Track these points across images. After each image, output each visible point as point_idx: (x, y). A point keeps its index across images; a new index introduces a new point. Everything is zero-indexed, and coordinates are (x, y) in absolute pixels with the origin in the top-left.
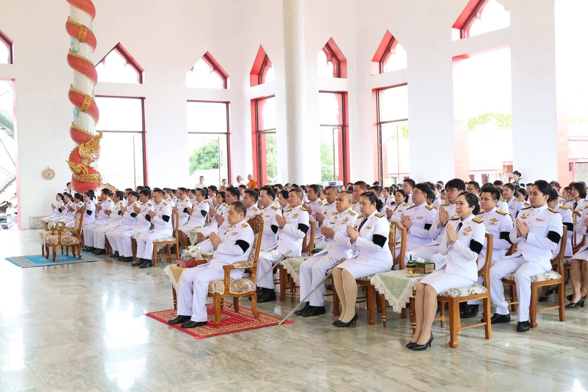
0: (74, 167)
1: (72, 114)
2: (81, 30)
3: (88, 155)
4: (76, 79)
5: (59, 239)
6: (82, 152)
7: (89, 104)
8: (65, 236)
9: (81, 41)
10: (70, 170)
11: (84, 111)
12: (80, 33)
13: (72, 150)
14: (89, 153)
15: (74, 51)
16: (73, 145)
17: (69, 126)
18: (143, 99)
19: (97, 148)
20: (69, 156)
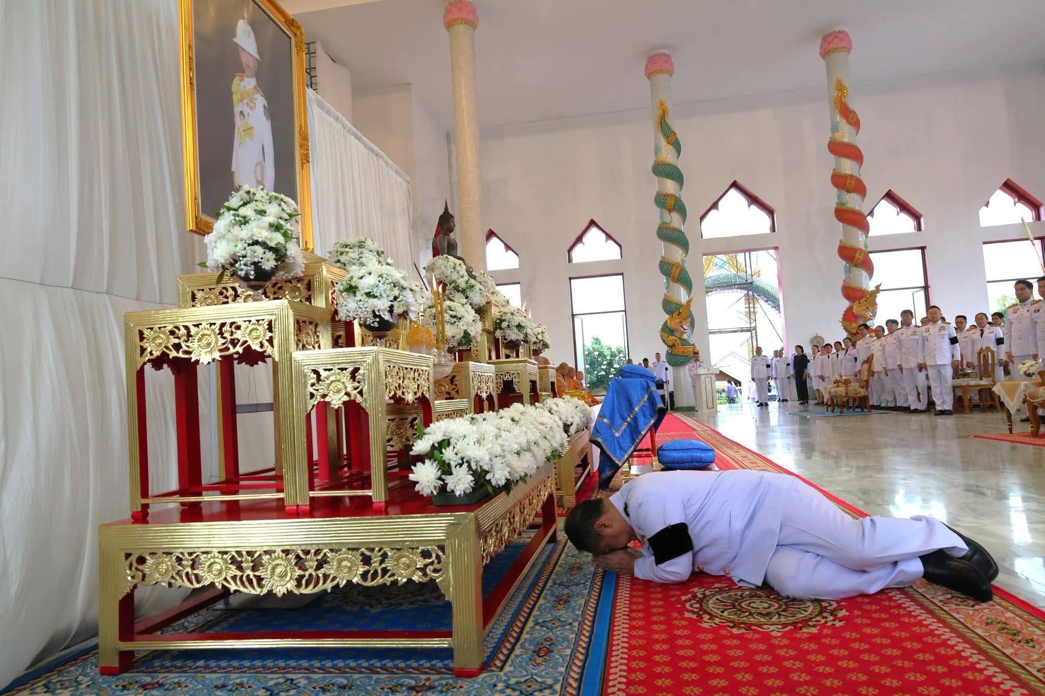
0: (848, 328)
1: (843, 270)
2: (848, 179)
3: (863, 312)
4: (845, 233)
5: (847, 390)
6: (856, 309)
7: (861, 257)
8: (852, 388)
9: (849, 191)
10: (844, 331)
11: (856, 266)
12: (847, 184)
13: (845, 309)
14: (864, 310)
15: (842, 204)
16: (846, 304)
17: (840, 284)
18: (923, 249)
19: (874, 305)
20: (842, 316)
